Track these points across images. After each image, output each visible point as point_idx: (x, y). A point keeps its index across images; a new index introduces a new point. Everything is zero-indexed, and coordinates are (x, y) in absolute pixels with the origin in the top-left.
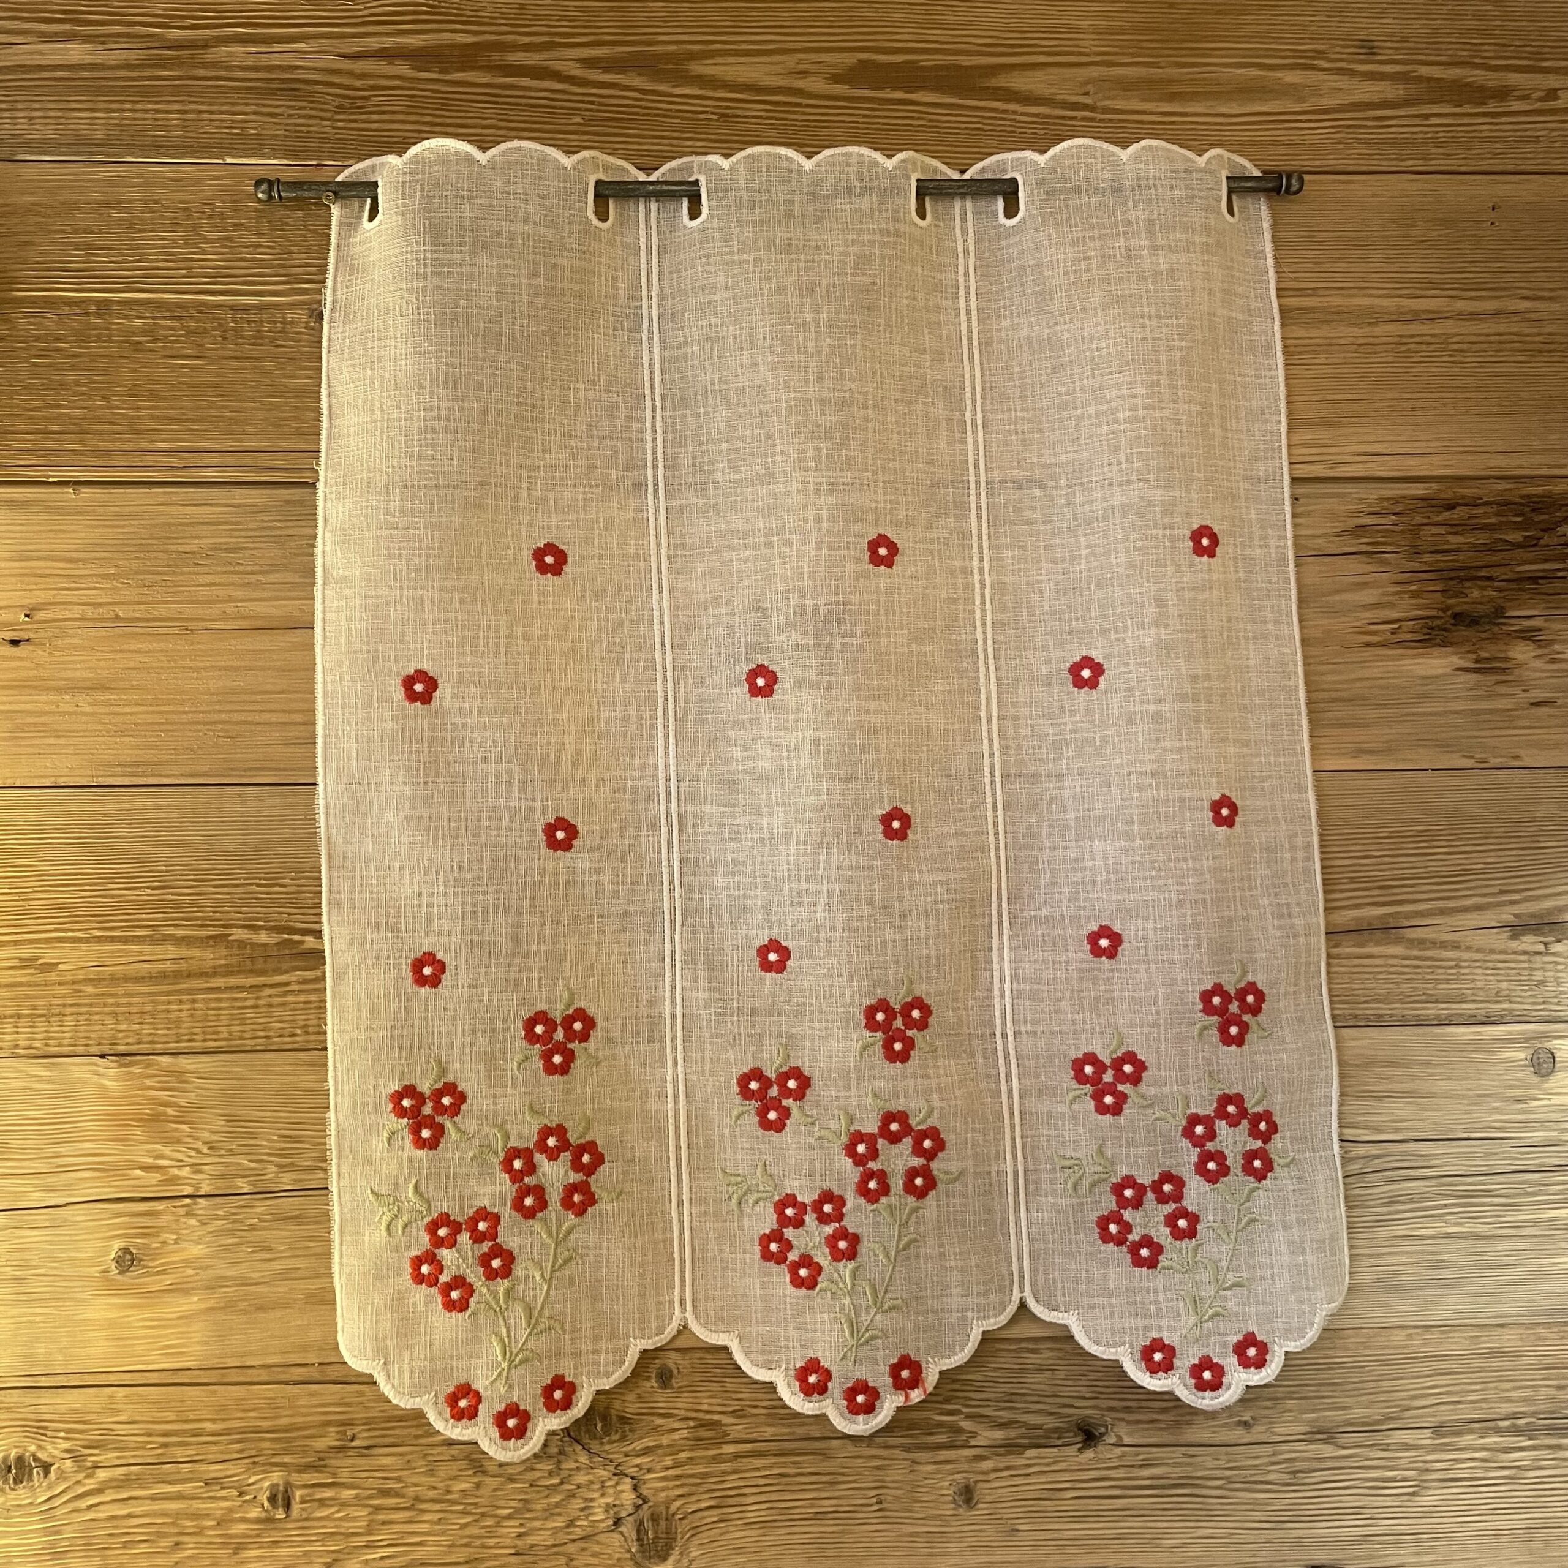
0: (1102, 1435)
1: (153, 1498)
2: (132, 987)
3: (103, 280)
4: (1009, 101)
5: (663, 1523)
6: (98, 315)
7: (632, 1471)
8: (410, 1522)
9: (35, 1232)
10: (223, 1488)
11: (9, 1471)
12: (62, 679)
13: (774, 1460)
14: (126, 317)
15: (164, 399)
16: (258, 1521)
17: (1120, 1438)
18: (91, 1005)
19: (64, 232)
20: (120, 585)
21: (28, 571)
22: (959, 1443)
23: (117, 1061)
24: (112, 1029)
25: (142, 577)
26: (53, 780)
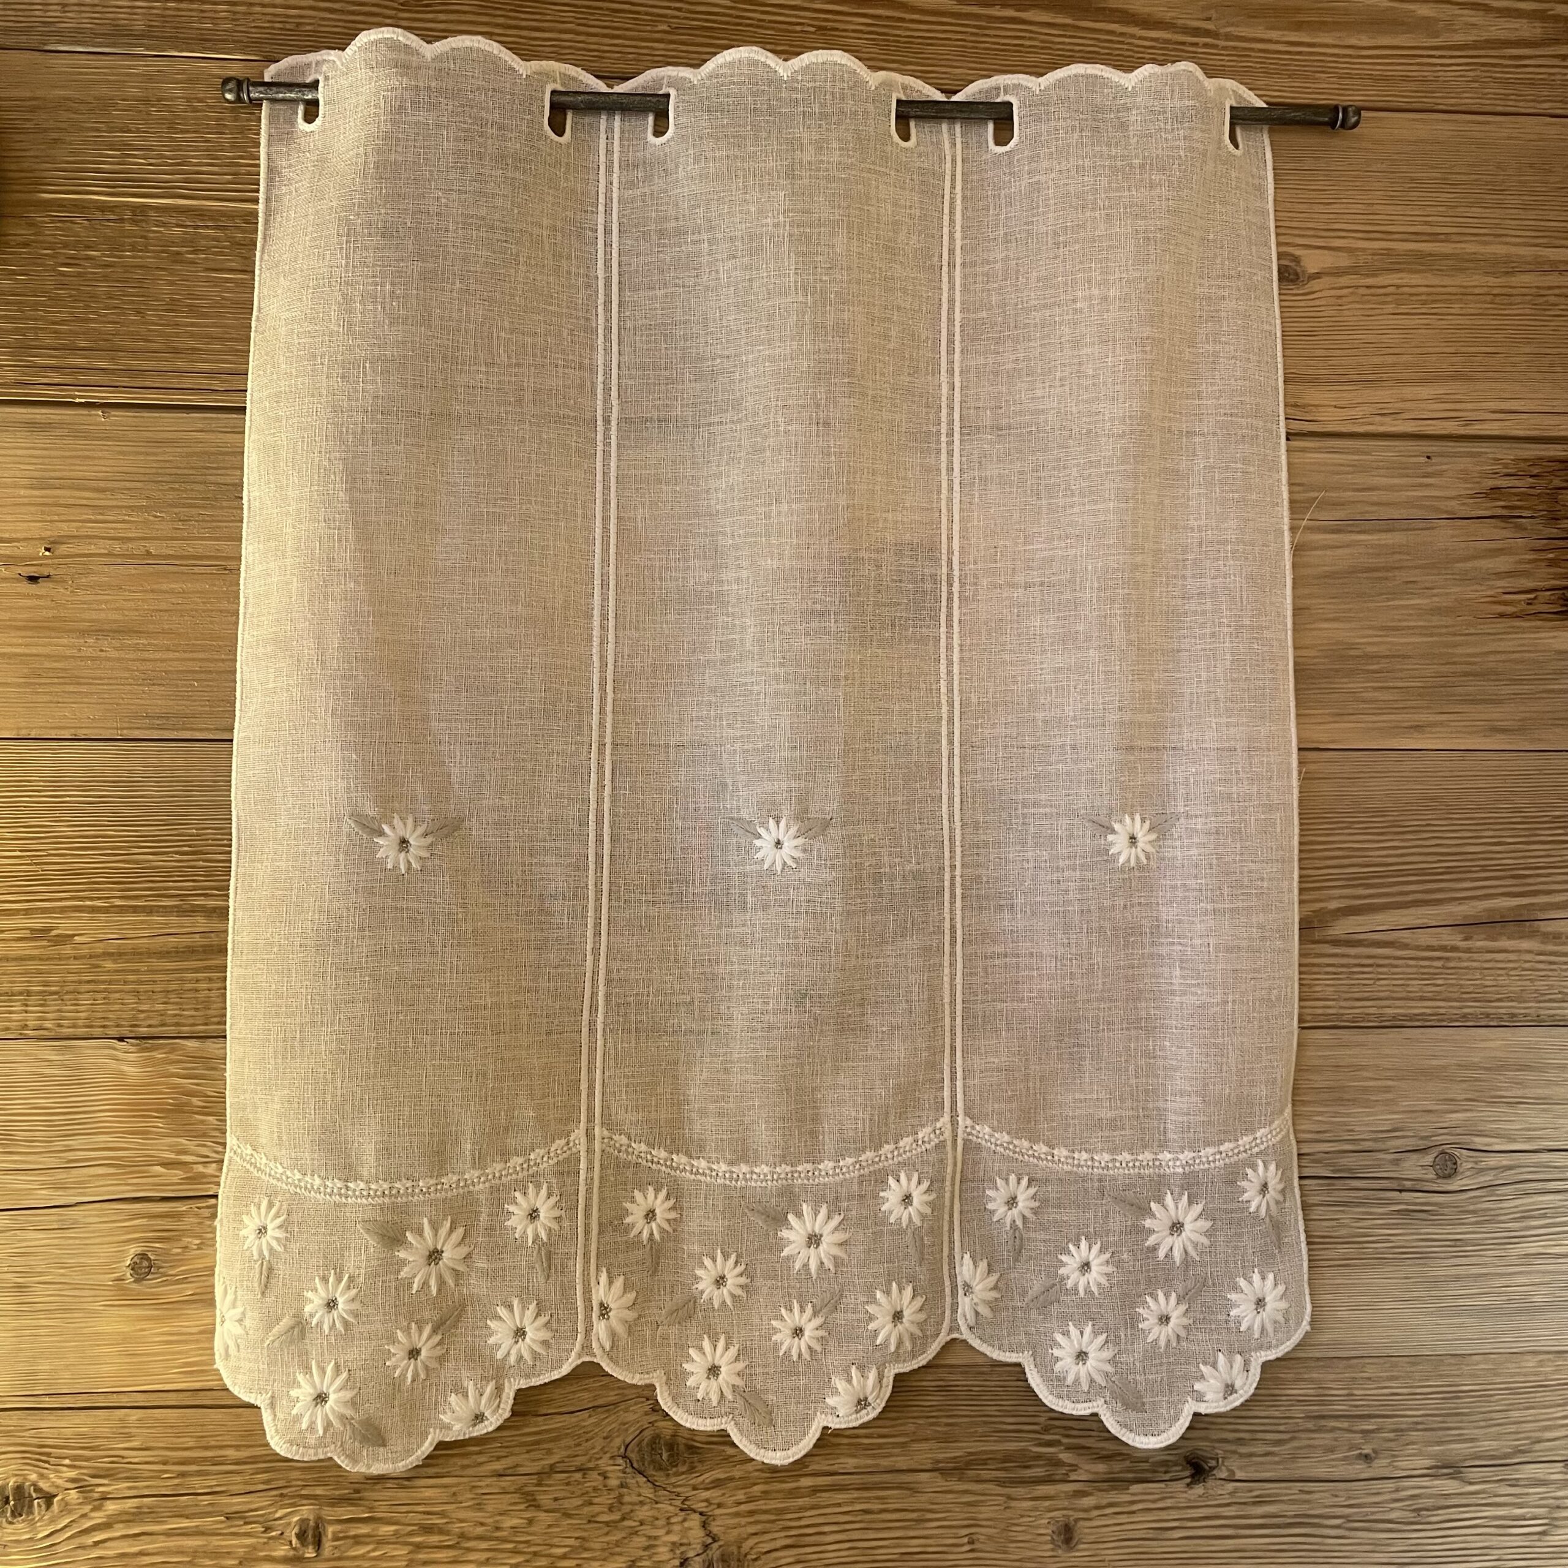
0: (1212, 1469)
1: (168, 1534)
2: (157, 964)
3: (138, 183)
4: (1128, 23)
6: (134, 222)
7: (701, 1506)
8: (455, 1562)
9: (41, 1235)
10: (246, 1523)
11: (7, 1502)
12: (84, 621)
13: (856, 1494)
14: (164, 225)
15: (205, 315)
16: (285, 1560)
17: (1232, 1472)
18: (110, 982)
19: (98, 130)
20: (151, 518)
21: (50, 501)
22: (1057, 1477)
23: (137, 1045)
24: (133, 1009)
25: (176, 510)
26: (73, 731)
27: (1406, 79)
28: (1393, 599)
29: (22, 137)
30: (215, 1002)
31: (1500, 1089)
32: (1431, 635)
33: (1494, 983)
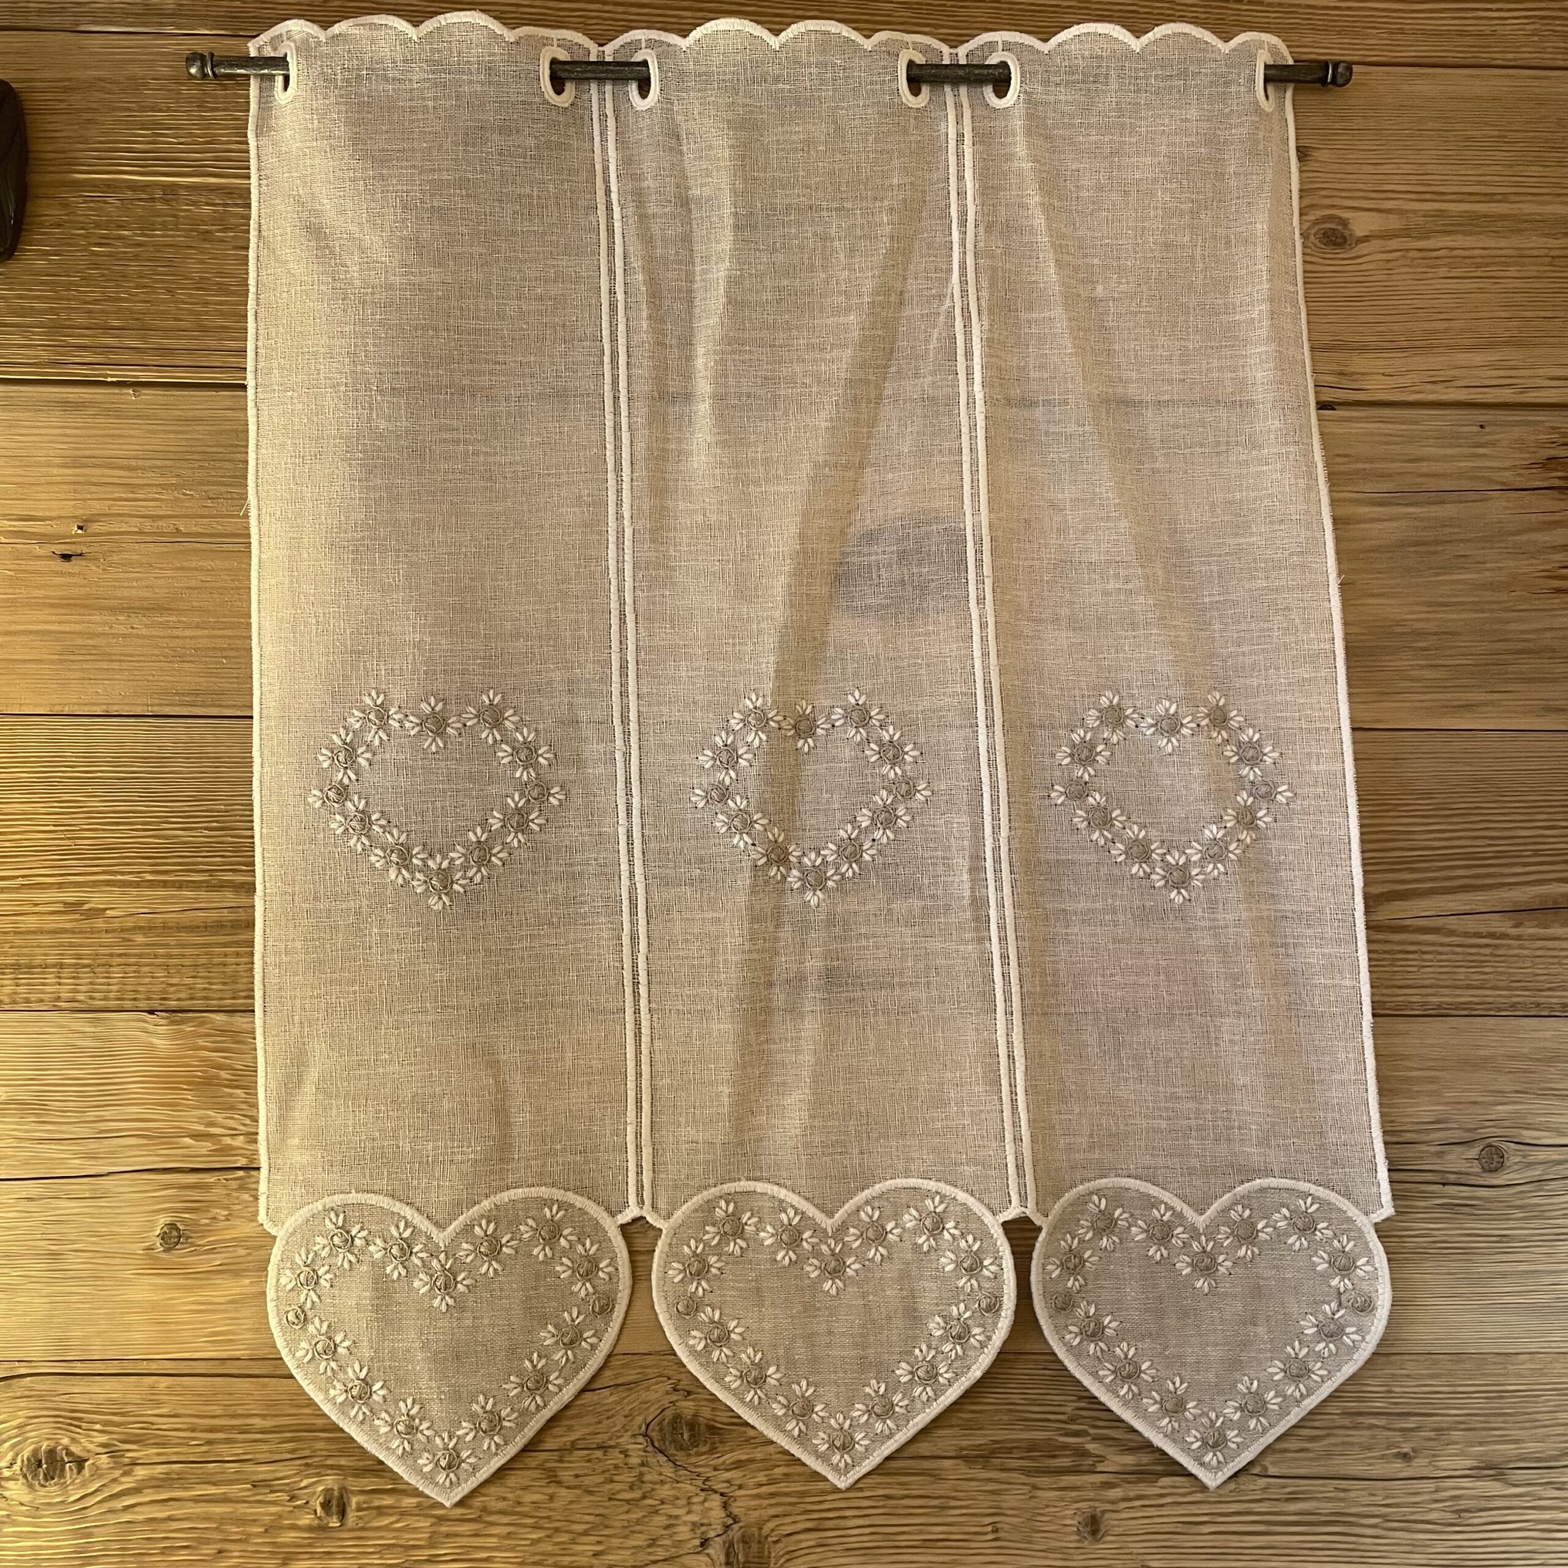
1: (196, 1500)
2: (184, 937)
3: (170, 162)
5: (755, 1546)
6: (166, 201)
7: (721, 1487)
8: (477, 1535)
9: (73, 1204)
10: (272, 1492)
11: (40, 1465)
12: (116, 598)
13: (878, 1479)
14: (194, 203)
16: (310, 1528)
17: (1266, 1468)
18: (140, 956)
19: (129, 110)
20: (182, 496)
21: (82, 479)
22: (1084, 1468)
23: (167, 1018)
24: (163, 982)
25: (206, 488)
26: (104, 707)
27: (1461, 34)
28: (1445, 574)
29: (55, 118)
30: (242, 977)
31: (1551, 1081)
32: (1483, 611)
33: (1546, 972)
